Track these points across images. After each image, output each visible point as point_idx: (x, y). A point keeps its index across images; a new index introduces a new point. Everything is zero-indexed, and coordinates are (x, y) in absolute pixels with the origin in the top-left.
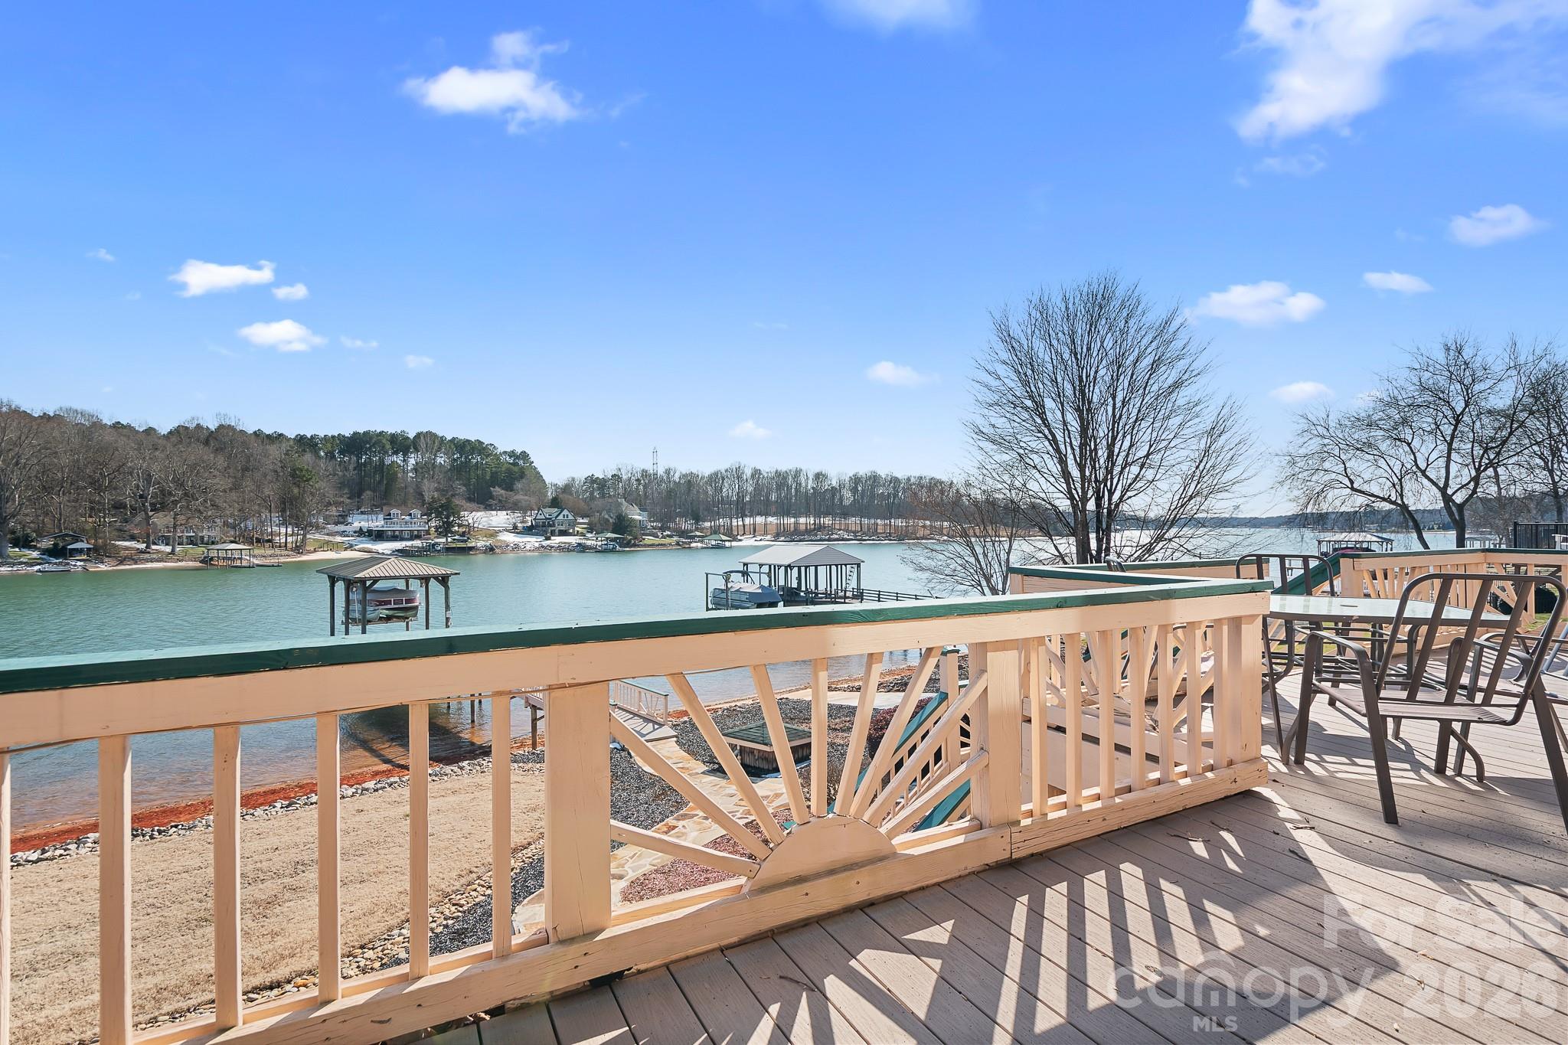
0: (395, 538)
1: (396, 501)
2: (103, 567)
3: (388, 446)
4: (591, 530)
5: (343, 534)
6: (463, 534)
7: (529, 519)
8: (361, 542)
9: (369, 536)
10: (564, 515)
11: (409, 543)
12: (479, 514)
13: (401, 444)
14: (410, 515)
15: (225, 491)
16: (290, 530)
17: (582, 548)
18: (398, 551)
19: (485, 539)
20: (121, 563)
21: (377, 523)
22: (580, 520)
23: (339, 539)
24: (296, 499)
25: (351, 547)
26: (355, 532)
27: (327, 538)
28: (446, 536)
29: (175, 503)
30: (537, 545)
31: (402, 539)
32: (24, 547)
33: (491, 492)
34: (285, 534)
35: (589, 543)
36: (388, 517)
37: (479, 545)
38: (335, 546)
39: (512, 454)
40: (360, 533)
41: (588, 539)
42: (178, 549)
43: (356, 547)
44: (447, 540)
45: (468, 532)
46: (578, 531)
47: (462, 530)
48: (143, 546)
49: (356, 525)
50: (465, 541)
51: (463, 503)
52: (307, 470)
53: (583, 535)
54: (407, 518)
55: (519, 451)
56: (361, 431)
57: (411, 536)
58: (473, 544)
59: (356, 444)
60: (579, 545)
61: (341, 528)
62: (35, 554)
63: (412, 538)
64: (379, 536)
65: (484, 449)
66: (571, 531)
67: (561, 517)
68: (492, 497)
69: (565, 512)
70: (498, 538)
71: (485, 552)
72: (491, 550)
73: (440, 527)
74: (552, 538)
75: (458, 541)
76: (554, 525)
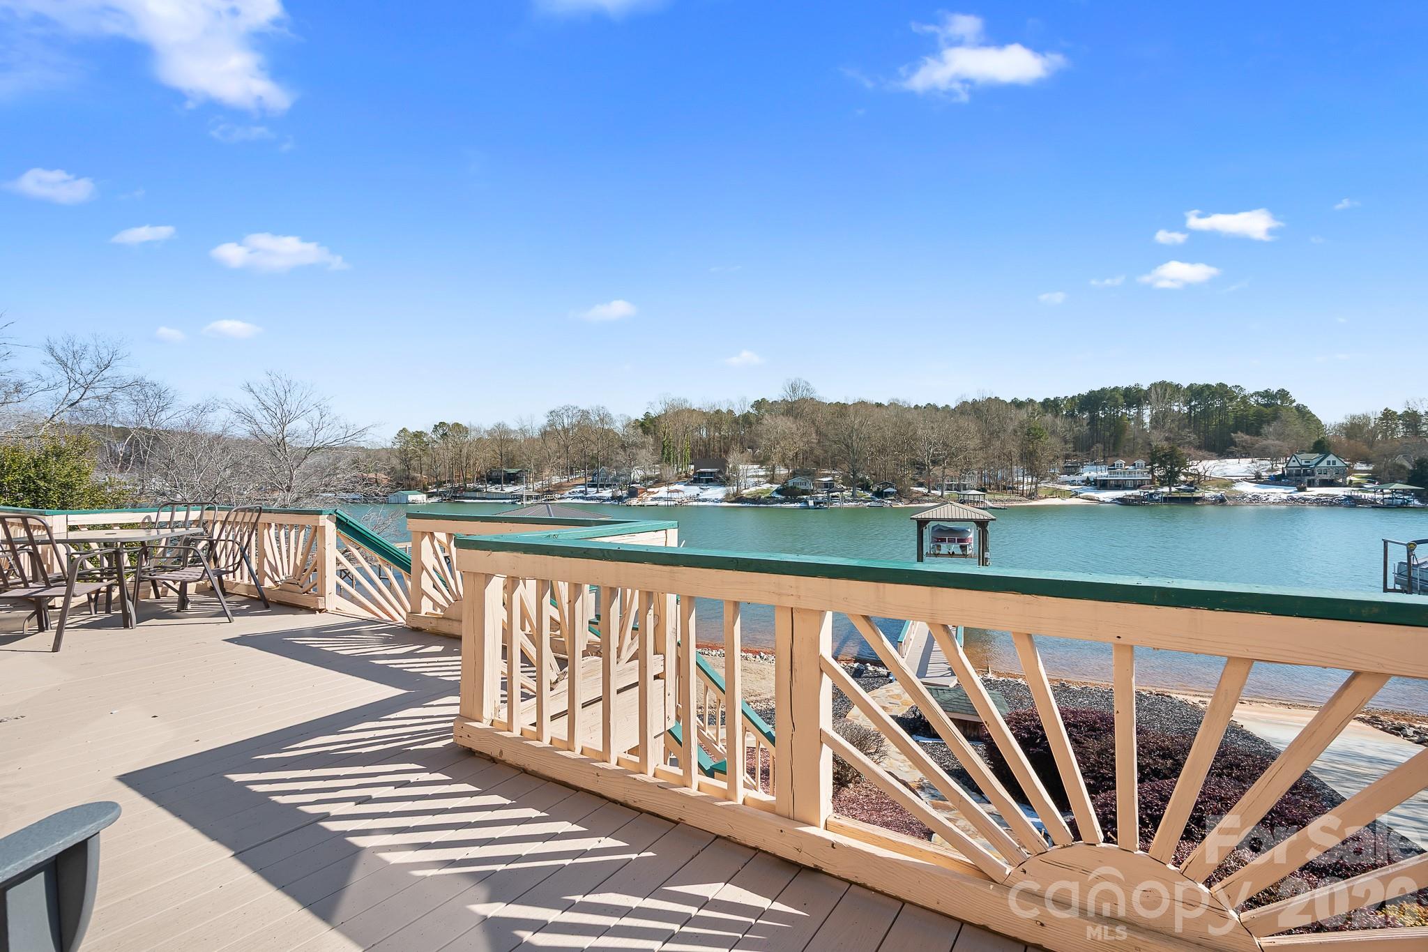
0: (1118, 486)
1: (1124, 452)
2: (900, 505)
3: (1121, 400)
4: (1373, 478)
5: (1072, 483)
6: (1191, 484)
7: (1280, 466)
8: (1086, 491)
9: (1095, 485)
10: (1329, 463)
11: (1129, 492)
12: (1212, 463)
13: (1134, 397)
14: (1134, 465)
15: (975, 450)
16: (1030, 480)
17: (1353, 503)
18: (1118, 499)
19: (1216, 489)
20: (911, 502)
21: (1102, 473)
22: (1359, 466)
23: (1068, 487)
24: (1031, 454)
25: (1076, 495)
26: (1083, 481)
27: (1058, 486)
28: (1170, 486)
29: (943, 460)
30: (1284, 497)
31: (1125, 488)
32: (866, 490)
33: (1232, 439)
34: (1026, 483)
35: (1369, 496)
36: (1112, 468)
37: (1207, 495)
38: (1063, 493)
39: (1266, 394)
40: (1088, 482)
41: (1367, 491)
43: (1081, 495)
44: (1170, 489)
45: (1198, 481)
46: (1351, 481)
47: (1190, 479)
48: (926, 491)
49: (1086, 475)
50: (1193, 491)
51: (1192, 451)
52: (1039, 429)
53: (1359, 485)
54: (1131, 468)
55: (1274, 389)
56: (1097, 388)
57: (1134, 486)
58: (1197, 495)
59: (1091, 401)
60: (1349, 498)
61: (1072, 478)
62: (869, 495)
63: (1134, 488)
64: (1103, 485)
65: (1226, 392)
66: (1341, 481)
67: (1324, 464)
68: (1234, 443)
69: (1331, 458)
70: (1234, 488)
71: (1214, 503)
72: (1221, 500)
73: (1164, 477)
74: (1308, 489)
75: (1184, 490)
76: (1313, 474)
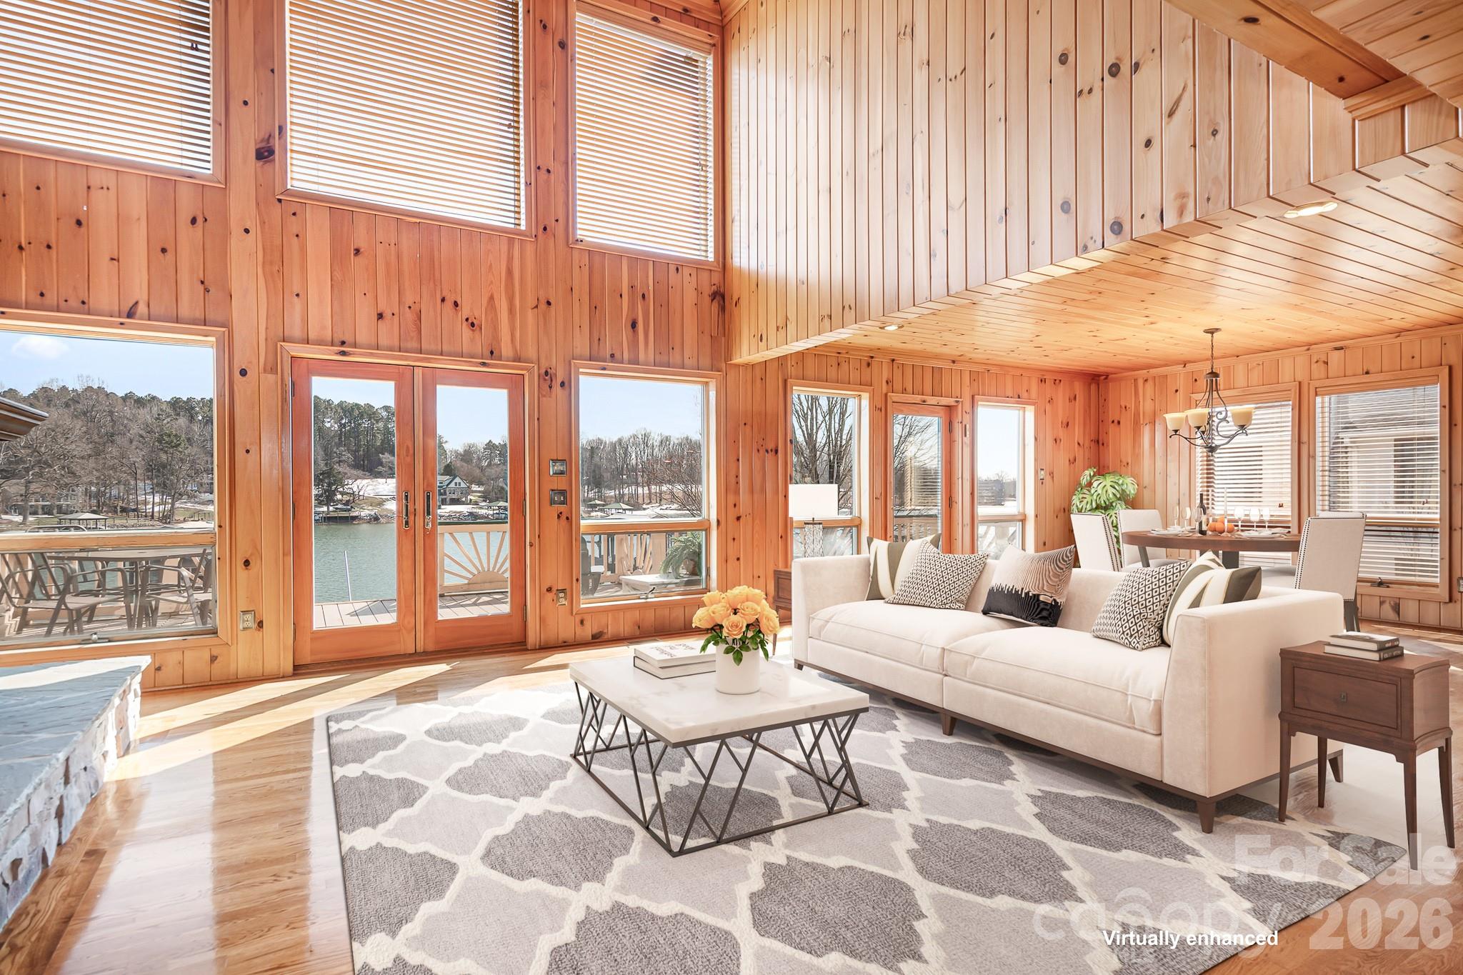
4: (485, 497)
6: (347, 503)
10: (456, 483)
12: (365, 482)
16: (157, 499)
17: (474, 519)
19: (370, 508)
22: (475, 487)
24: (164, 466)
27: (199, 507)
28: (328, 505)
29: (27, 470)
33: (380, 459)
34: (155, 503)
35: (483, 512)
37: (363, 514)
38: (207, 515)
41: (481, 508)
42: (31, 518)
44: (328, 509)
45: (354, 500)
46: (471, 500)
47: (346, 498)
50: (349, 510)
51: (347, 470)
52: (176, 435)
53: (476, 503)
58: (354, 514)
60: (471, 514)
65: (374, 413)
66: (464, 499)
67: (452, 485)
68: (381, 464)
69: (458, 480)
70: (385, 507)
71: (369, 522)
72: (376, 519)
73: (321, 496)
74: (443, 507)
75: (342, 510)
76: (445, 494)
